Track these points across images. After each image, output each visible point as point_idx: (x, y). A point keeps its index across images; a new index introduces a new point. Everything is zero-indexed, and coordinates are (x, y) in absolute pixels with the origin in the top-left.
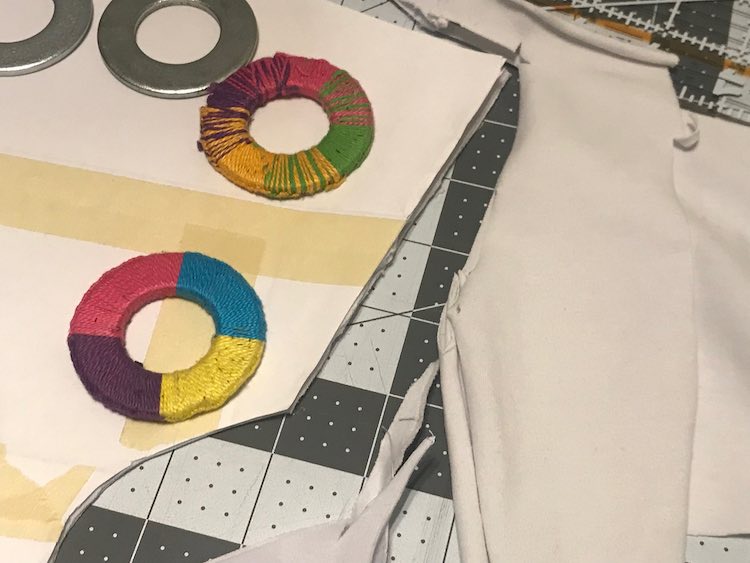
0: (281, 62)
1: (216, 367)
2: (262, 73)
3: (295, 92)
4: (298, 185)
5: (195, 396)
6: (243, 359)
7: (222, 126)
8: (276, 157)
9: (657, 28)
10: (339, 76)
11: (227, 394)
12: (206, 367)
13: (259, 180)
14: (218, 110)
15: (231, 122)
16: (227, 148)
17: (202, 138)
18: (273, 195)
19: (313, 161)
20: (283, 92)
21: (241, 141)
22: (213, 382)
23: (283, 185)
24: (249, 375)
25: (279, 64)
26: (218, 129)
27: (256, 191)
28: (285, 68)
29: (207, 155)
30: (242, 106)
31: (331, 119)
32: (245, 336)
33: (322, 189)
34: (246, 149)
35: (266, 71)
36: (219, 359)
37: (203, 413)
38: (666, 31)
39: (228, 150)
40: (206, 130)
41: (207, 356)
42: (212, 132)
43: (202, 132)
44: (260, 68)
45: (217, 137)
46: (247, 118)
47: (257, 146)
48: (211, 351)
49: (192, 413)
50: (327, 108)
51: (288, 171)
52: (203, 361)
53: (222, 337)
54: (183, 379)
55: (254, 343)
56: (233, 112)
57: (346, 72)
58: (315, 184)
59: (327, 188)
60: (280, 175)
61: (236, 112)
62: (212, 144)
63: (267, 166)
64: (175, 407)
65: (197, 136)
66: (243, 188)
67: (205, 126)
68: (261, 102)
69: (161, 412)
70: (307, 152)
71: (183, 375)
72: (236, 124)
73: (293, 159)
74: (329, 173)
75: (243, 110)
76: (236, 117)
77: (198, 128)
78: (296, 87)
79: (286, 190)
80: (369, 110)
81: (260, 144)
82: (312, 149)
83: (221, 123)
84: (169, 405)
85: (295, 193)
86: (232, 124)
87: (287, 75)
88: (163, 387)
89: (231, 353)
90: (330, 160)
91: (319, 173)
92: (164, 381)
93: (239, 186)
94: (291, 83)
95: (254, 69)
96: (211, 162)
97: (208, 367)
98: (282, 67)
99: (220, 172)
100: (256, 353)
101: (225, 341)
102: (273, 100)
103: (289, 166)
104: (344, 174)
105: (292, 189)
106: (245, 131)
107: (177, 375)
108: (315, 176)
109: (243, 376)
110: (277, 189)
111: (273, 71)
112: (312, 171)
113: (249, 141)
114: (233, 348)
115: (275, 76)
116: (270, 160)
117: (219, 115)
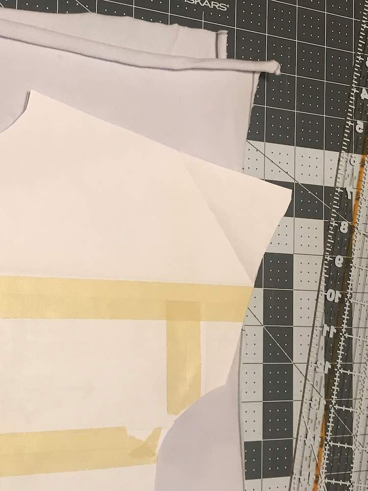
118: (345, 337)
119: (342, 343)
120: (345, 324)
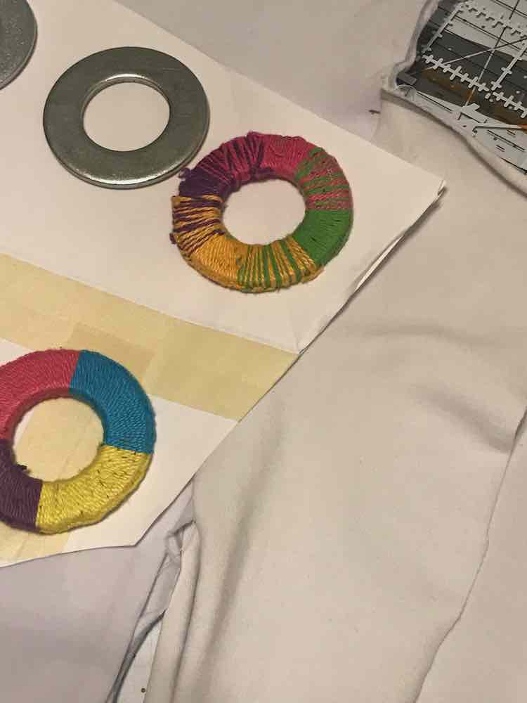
0: (254, 141)
1: (97, 480)
2: (235, 155)
3: (269, 173)
4: (273, 278)
5: (71, 509)
6: (126, 473)
7: (194, 216)
8: (250, 248)
9: (482, 87)
10: (316, 154)
11: (106, 510)
12: (87, 480)
13: (232, 275)
14: (189, 199)
15: (203, 211)
16: (200, 240)
17: (175, 230)
18: (248, 288)
19: (288, 253)
20: (257, 175)
21: (213, 233)
22: (93, 496)
23: (256, 279)
24: (131, 490)
25: (252, 144)
26: (190, 220)
27: (230, 285)
28: (258, 149)
29: (179, 247)
30: (214, 194)
31: (308, 203)
32: (131, 448)
33: (298, 281)
34: (219, 240)
35: (239, 153)
36: (102, 471)
37: (80, 526)
38: (491, 92)
39: (201, 242)
40: (177, 222)
41: (90, 467)
42: (184, 223)
43: (174, 223)
44: (232, 150)
45: (189, 228)
46: (220, 206)
47: (230, 237)
48: (95, 462)
49: (69, 527)
50: (303, 191)
51: (262, 264)
52: (85, 472)
53: (108, 447)
54: (64, 489)
55: (139, 457)
56: (205, 201)
57: (322, 149)
58: (290, 276)
59: (303, 279)
60: (254, 267)
61: (208, 201)
62: (184, 237)
63: (240, 259)
64: (52, 519)
65: (169, 228)
66: (217, 283)
67: (177, 217)
68: (234, 186)
69: (37, 523)
70: (282, 242)
71: (63, 486)
72: (209, 214)
73: (266, 250)
74: (304, 265)
75: (214, 198)
76: (208, 206)
77: (170, 219)
78: (270, 169)
79: (260, 285)
80: (347, 192)
81: (234, 235)
82: (287, 238)
83: (193, 213)
84: (44, 517)
85: (270, 286)
86: (204, 214)
87: (261, 156)
88: (43, 497)
89: (114, 465)
90: (306, 250)
91: (294, 265)
92: (44, 490)
93: (212, 281)
94: (265, 164)
95: (226, 152)
96: (184, 256)
97: (90, 479)
98: (255, 147)
99: (193, 267)
100: (140, 467)
101: (111, 452)
102: (246, 183)
103: (264, 257)
104: (321, 264)
105: (266, 283)
106: (218, 221)
107: (57, 485)
108: (291, 269)
109: (123, 492)
110: (251, 284)
111: (247, 153)
112: (287, 263)
113: (222, 232)
114: (118, 460)
115: (248, 158)
116: (244, 253)
117: (192, 205)
118: (497, 90)
119: (509, 101)
120: (469, 80)
